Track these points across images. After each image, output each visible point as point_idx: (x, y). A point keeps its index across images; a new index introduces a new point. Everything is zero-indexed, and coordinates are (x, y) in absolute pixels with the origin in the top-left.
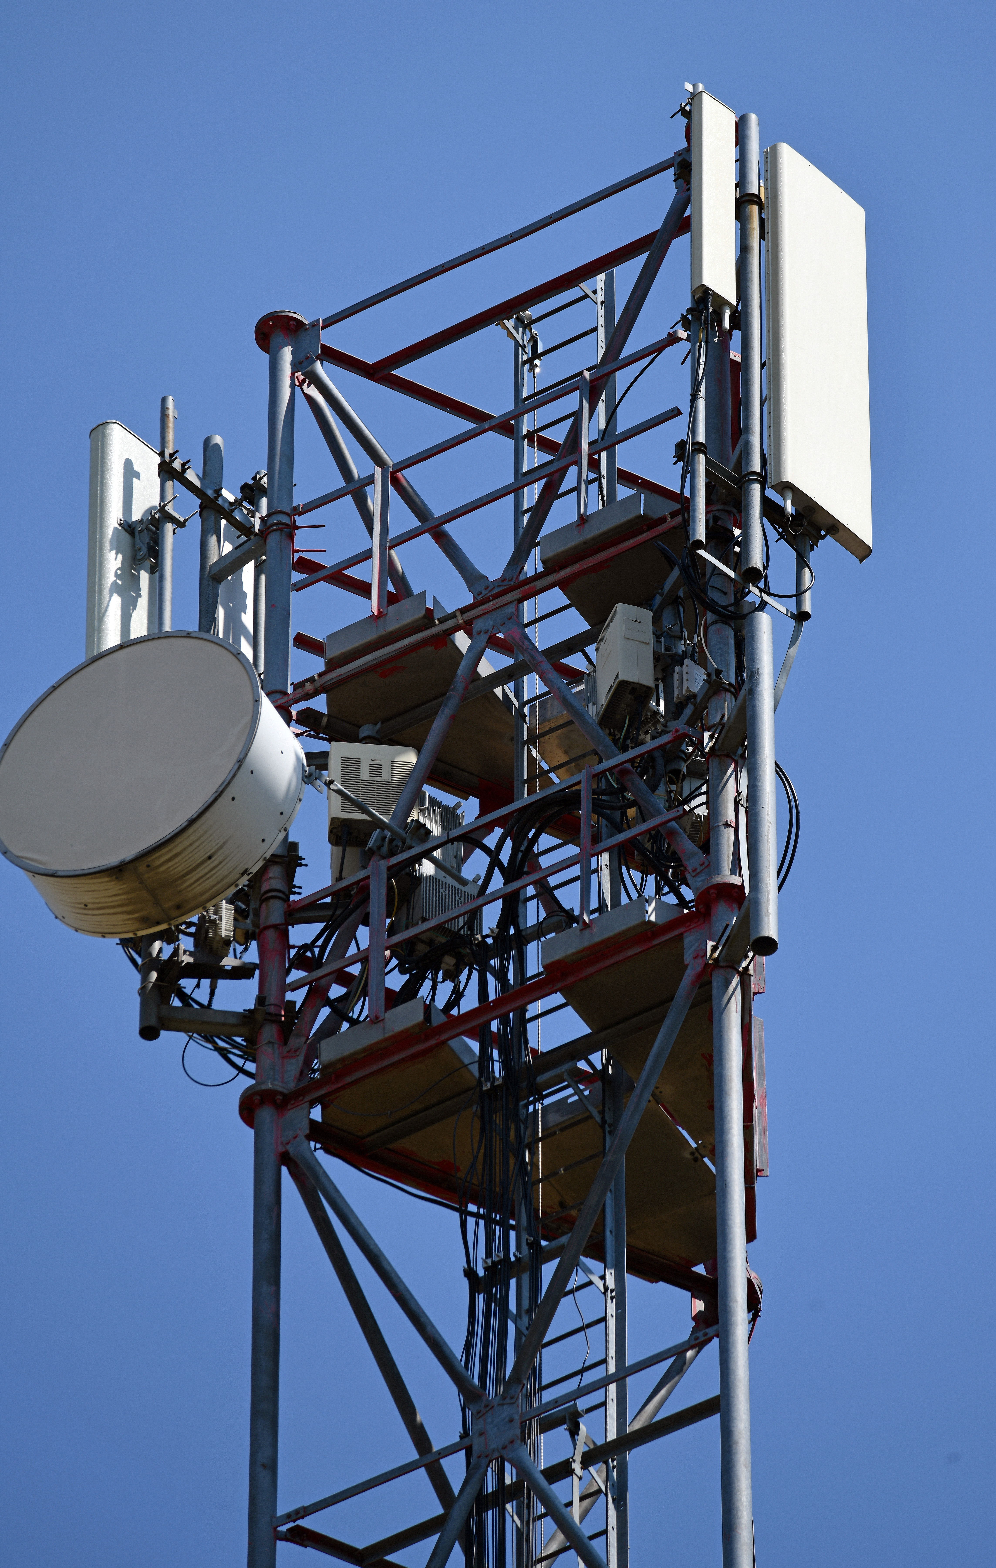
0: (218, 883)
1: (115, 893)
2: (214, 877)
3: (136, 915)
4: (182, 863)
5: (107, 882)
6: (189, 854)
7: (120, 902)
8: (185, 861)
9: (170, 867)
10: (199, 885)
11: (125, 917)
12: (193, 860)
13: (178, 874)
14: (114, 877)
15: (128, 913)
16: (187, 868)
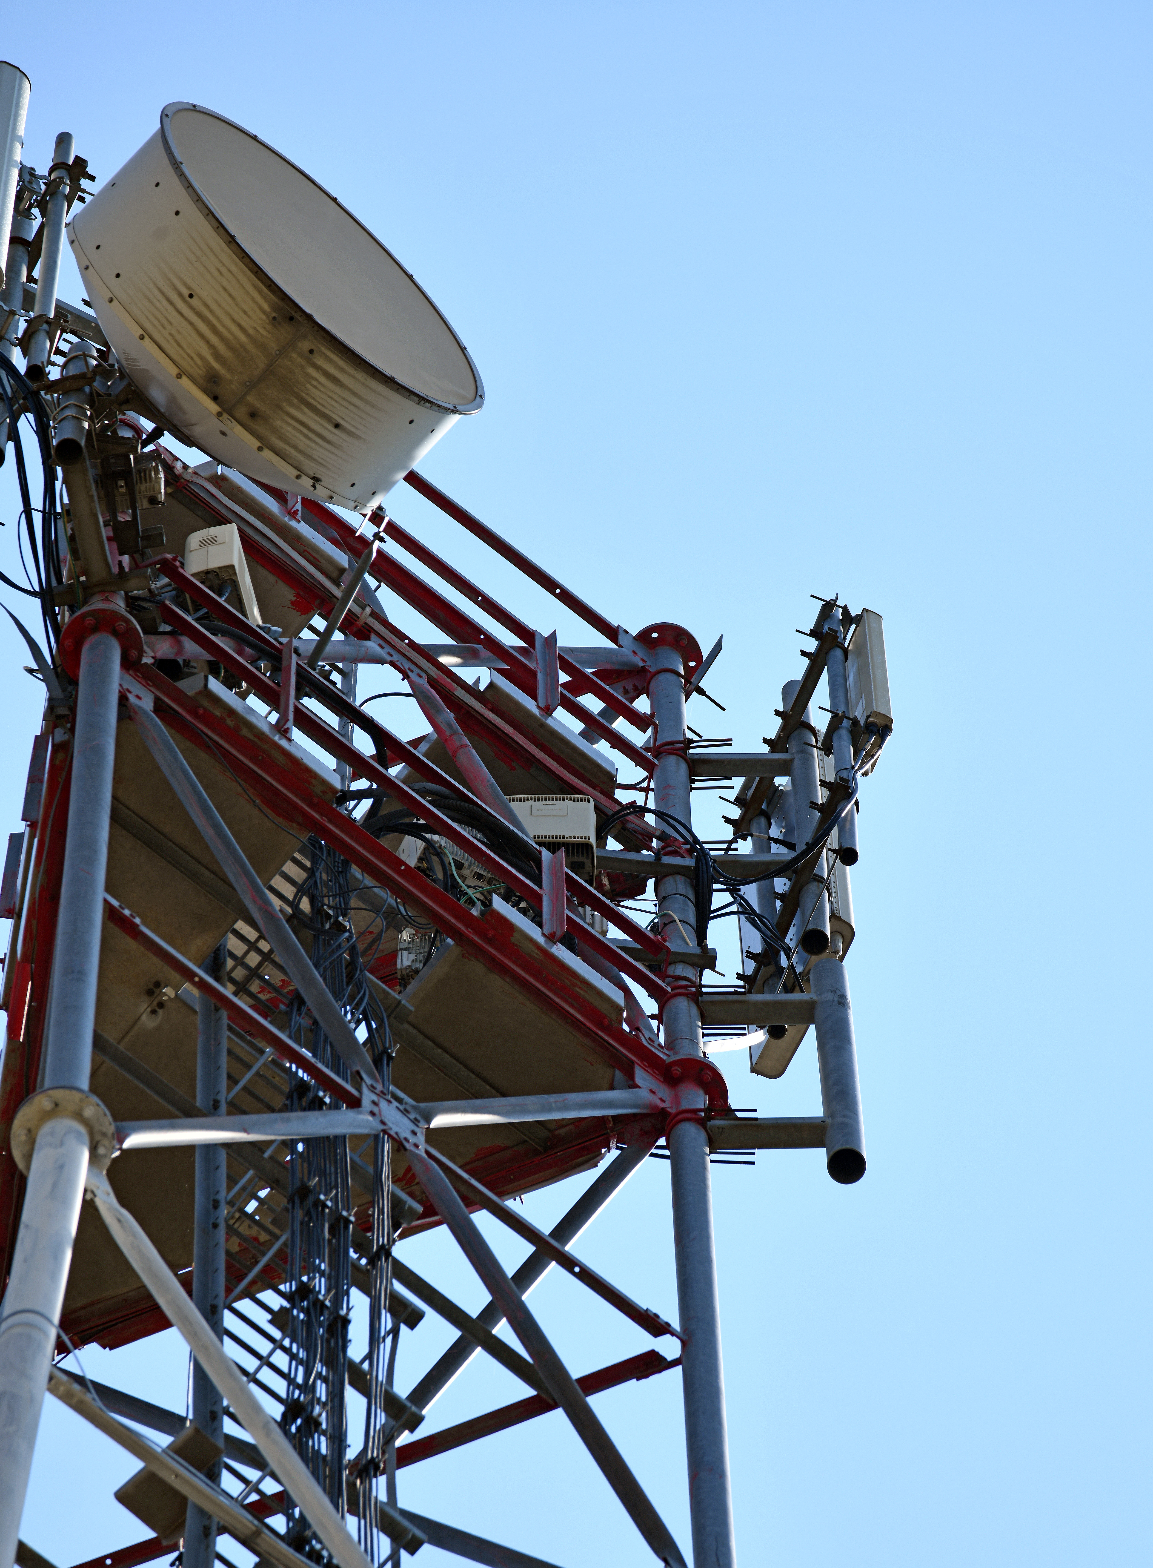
0: (301, 452)
1: (245, 325)
2: (309, 443)
3: (217, 366)
4: (326, 394)
5: (261, 308)
6: (340, 396)
7: (230, 337)
8: (329, 397)
9: (316, 380)
10: (295, 428)
11: (206, 352)
12: (333, 406)
13: (308, 394)
14: (274, 315)
15: (217, 355)
16: (319, 403)
